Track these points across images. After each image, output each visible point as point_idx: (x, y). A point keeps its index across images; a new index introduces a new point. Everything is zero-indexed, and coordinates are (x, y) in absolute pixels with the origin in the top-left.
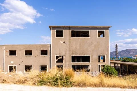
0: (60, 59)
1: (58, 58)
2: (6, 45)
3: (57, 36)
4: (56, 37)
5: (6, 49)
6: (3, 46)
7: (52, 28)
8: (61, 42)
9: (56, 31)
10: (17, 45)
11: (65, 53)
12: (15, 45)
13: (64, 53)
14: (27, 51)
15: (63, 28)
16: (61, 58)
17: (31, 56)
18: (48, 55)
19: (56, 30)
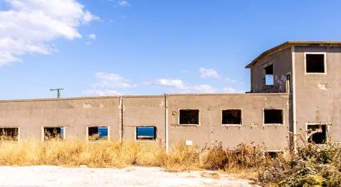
0: (318, 133)
1: (313, 132)
2: (171, 95)
3: (308, 71)
4: (306, 73)
5: (171, 106)
6: (162, 96)
7: (296, 47)
8: (319, 86)
9: (307, 55)
10: (200, 95)
11: (333, 118)
12: (196, 95)
13: (329, 119)
14: (227, 111)
15: (326, 48)
16: (320, 130)
17: (238, 125)
18: (284, 122)
19: (305, 53)
